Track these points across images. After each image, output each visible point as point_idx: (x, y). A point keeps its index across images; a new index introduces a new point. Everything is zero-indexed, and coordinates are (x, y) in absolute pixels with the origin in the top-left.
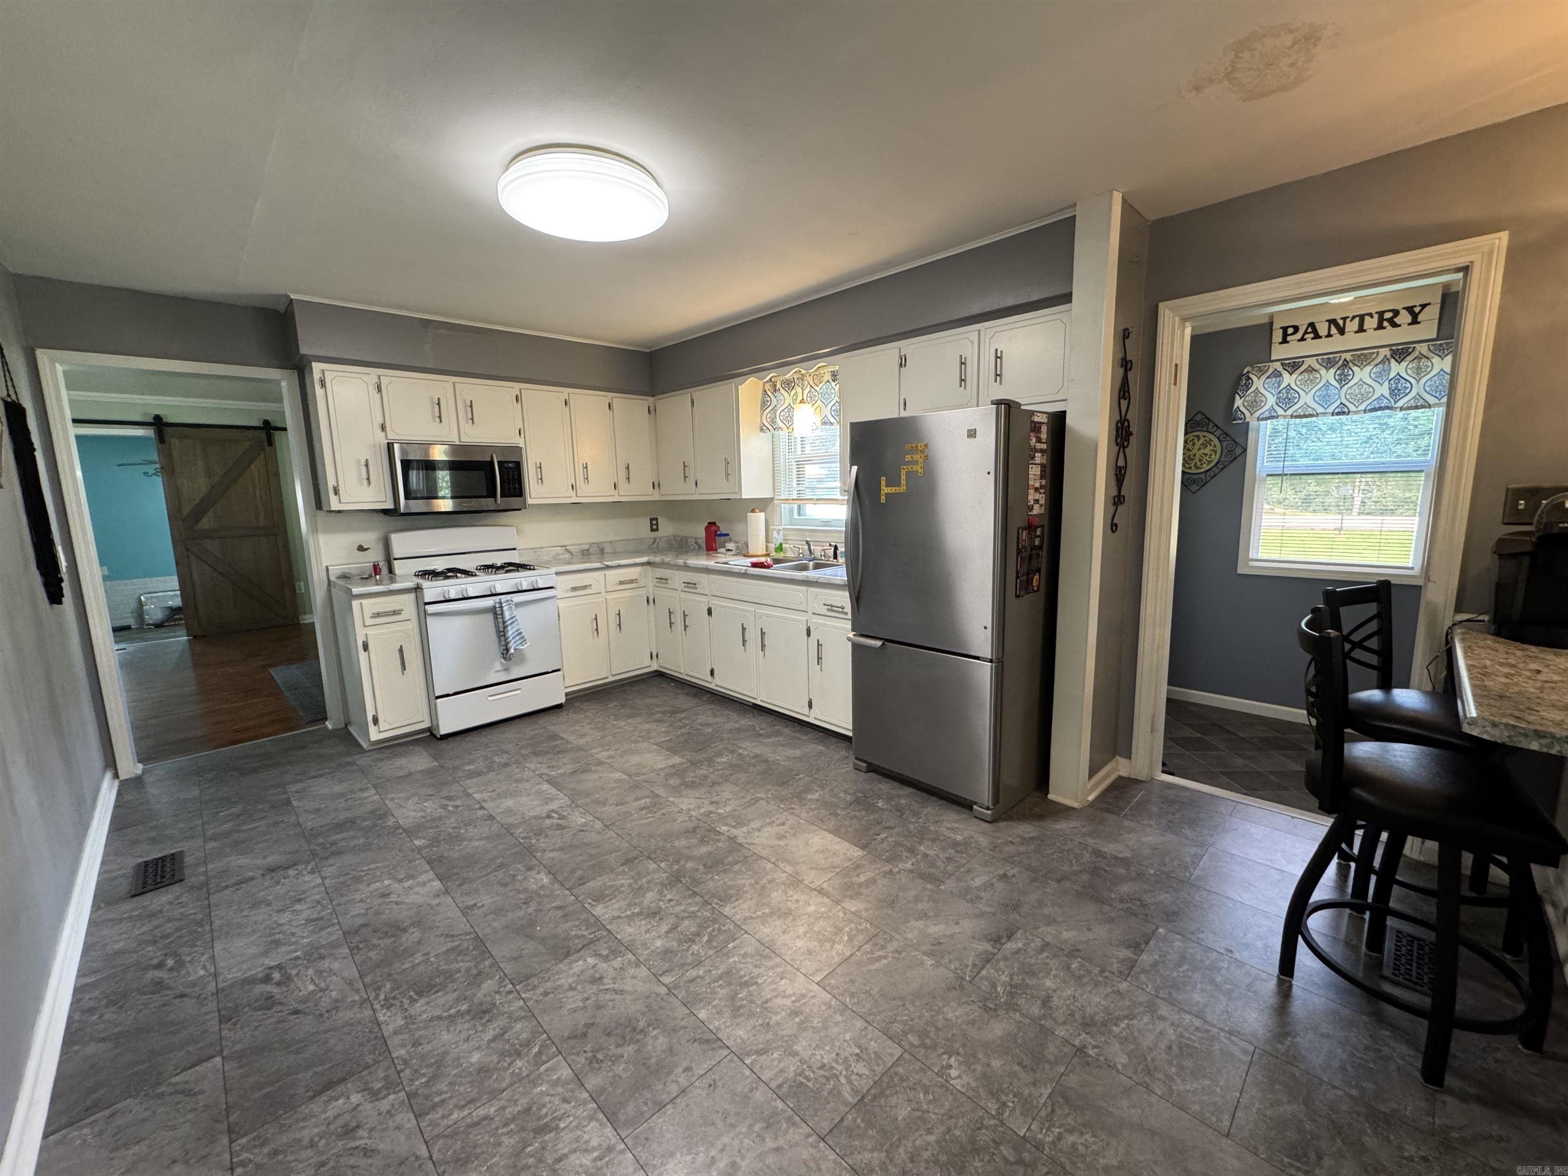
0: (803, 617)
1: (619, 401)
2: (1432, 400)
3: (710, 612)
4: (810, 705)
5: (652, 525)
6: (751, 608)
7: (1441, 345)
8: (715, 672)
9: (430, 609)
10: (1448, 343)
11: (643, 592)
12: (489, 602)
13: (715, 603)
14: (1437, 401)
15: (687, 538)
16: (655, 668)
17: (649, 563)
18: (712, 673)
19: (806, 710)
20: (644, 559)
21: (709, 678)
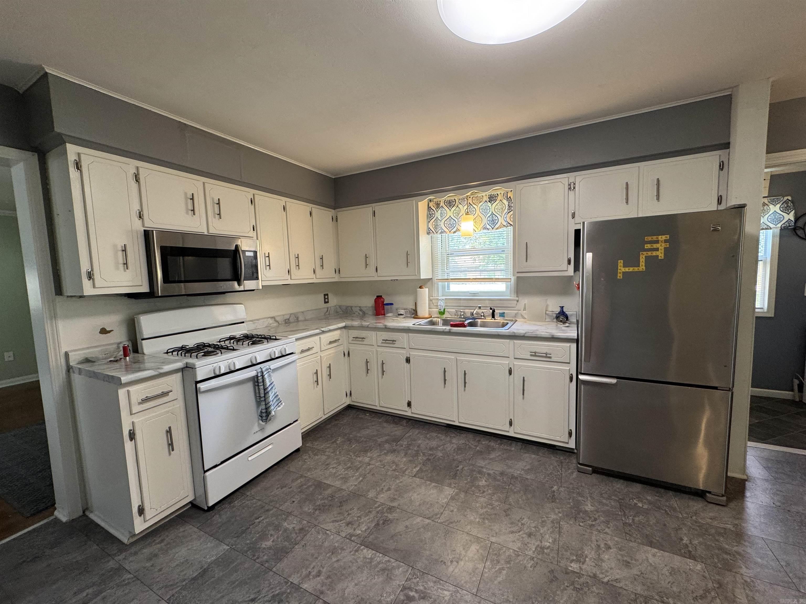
0: (506, 362)
1: (317, 210)
2: (772, 226)
3: (408, 360)
4: (511, 424)
5: (325, 299)
6: (452, 357)
7: (774, 199)
8: (412, 404)
9: (202, 386)
10: (777, 199)
11: (341, 348)
12: (251, 373)
13: (413, 354)
14: (775, 226)
15: (351, 307)
16: (348, 403)
17: (345, 327)
18: (409, 404)
19: (507, 427)
20: (343, 324)
21: (407, 408)
